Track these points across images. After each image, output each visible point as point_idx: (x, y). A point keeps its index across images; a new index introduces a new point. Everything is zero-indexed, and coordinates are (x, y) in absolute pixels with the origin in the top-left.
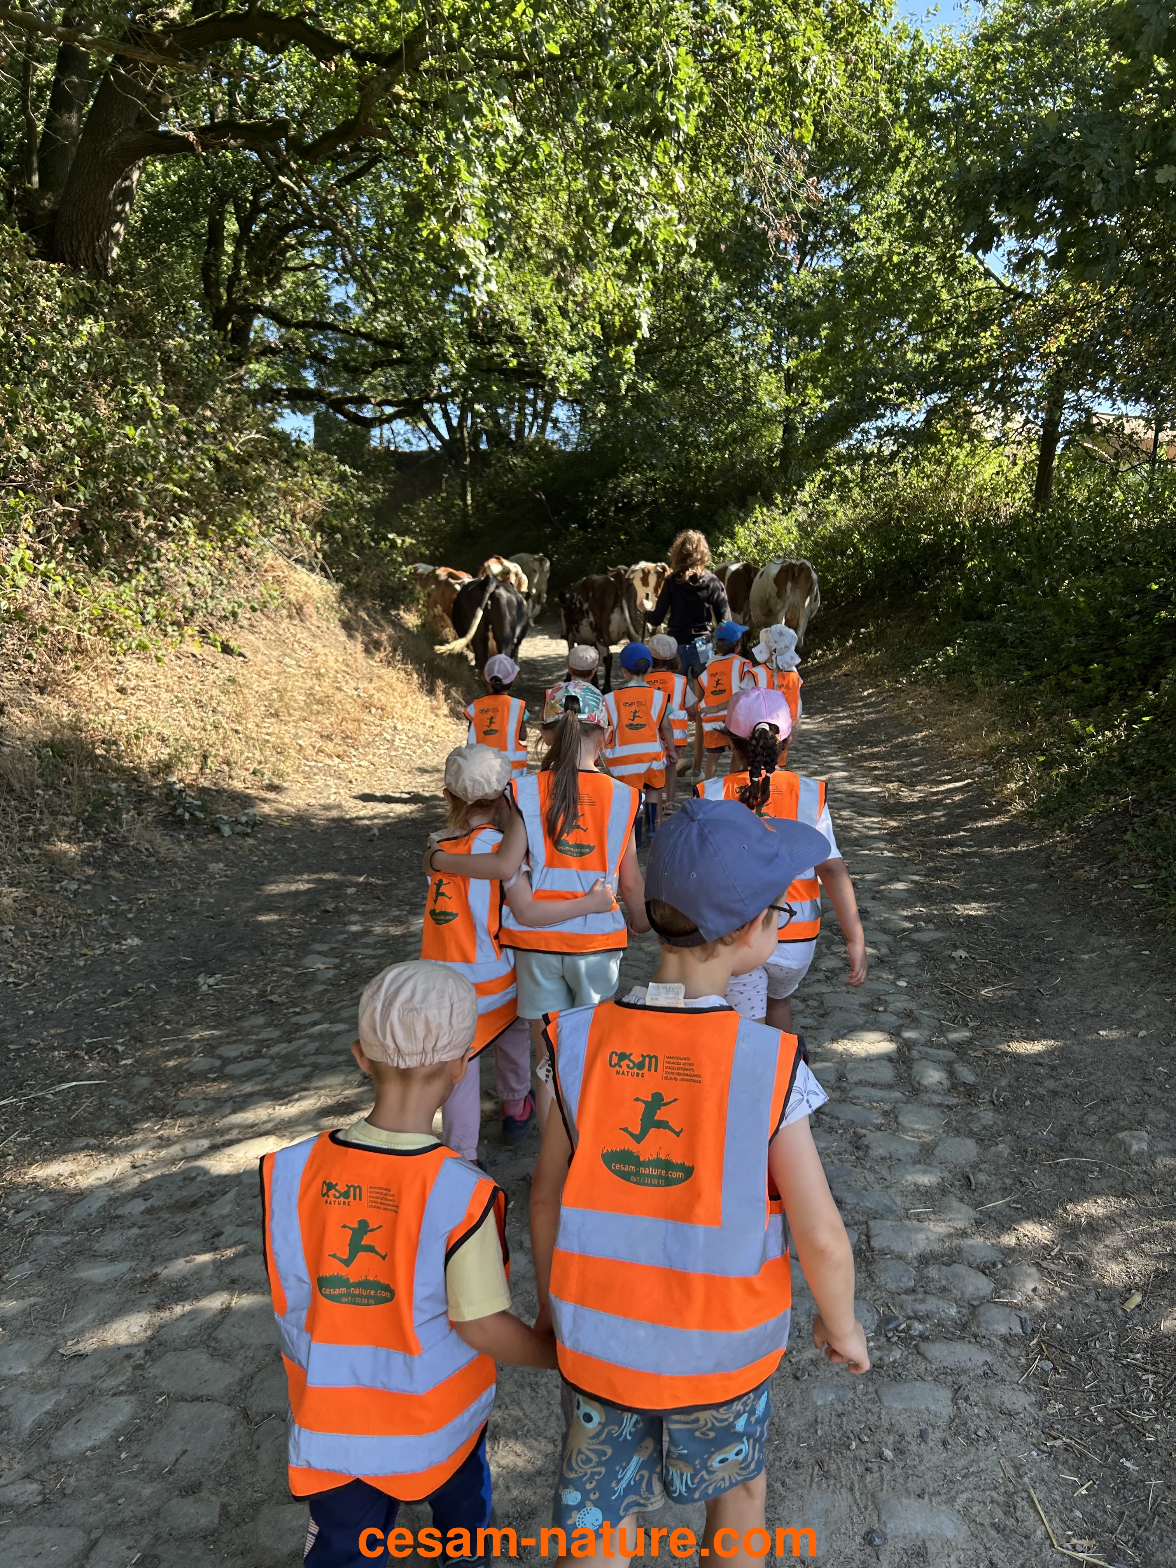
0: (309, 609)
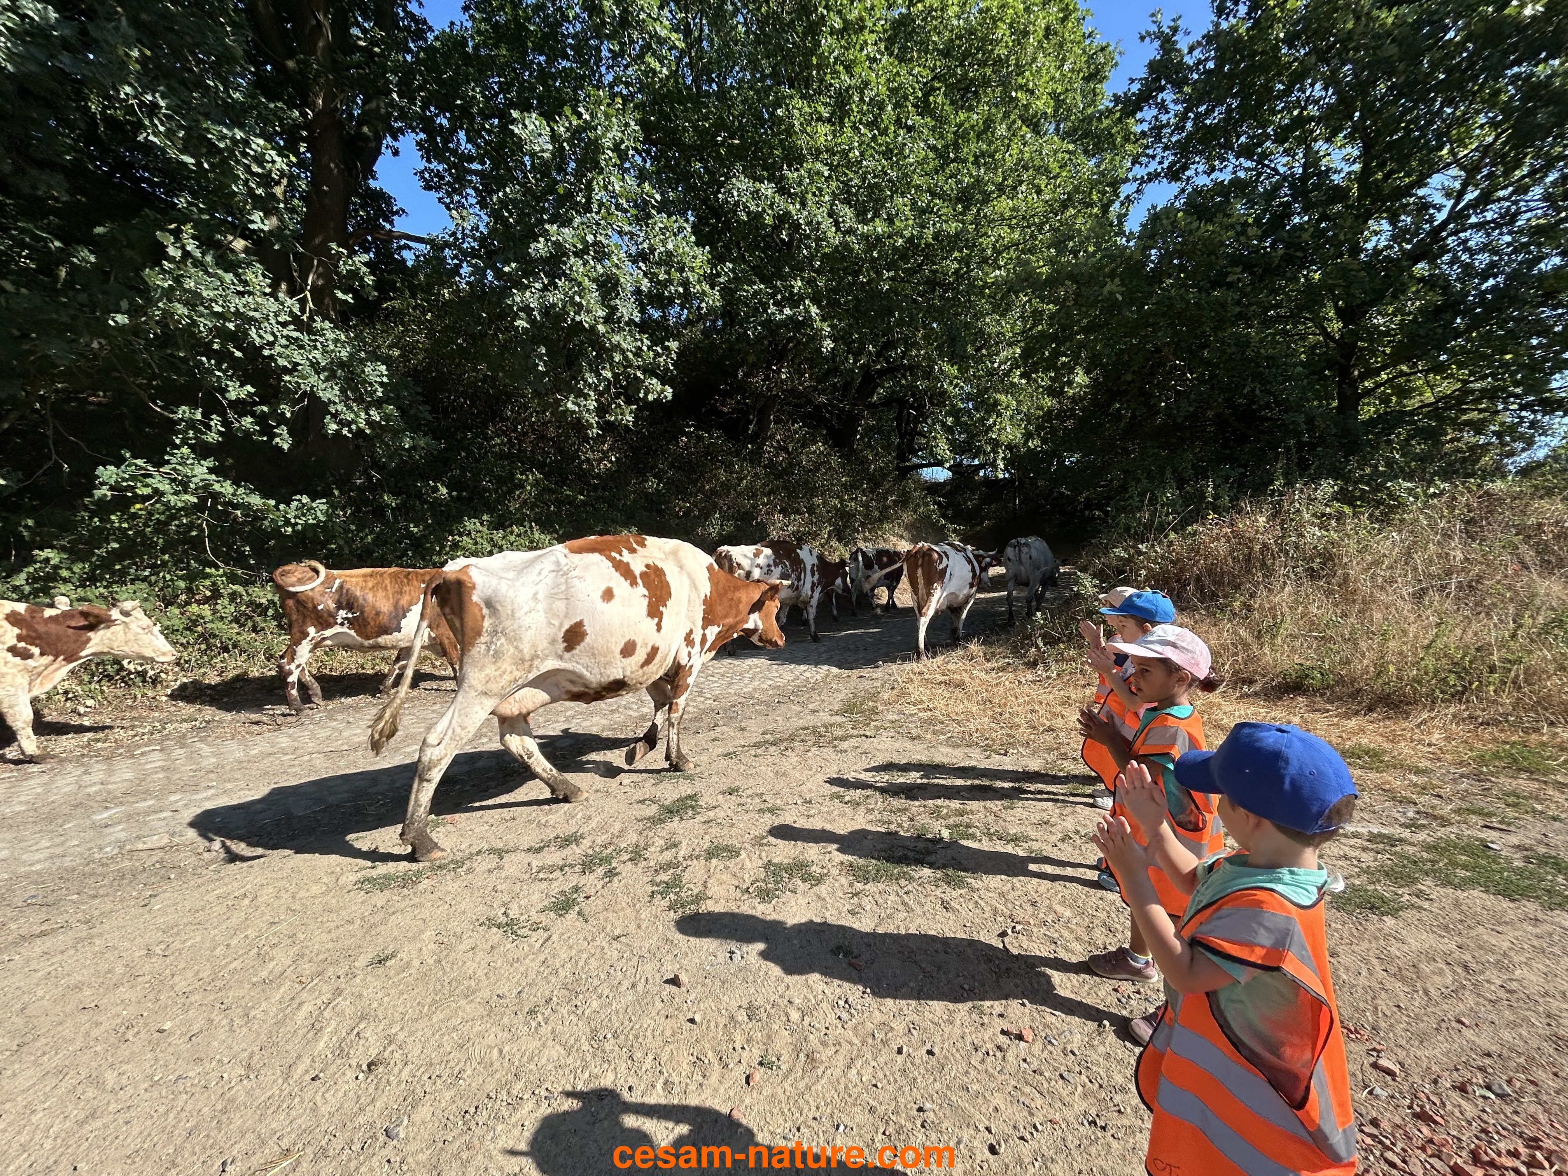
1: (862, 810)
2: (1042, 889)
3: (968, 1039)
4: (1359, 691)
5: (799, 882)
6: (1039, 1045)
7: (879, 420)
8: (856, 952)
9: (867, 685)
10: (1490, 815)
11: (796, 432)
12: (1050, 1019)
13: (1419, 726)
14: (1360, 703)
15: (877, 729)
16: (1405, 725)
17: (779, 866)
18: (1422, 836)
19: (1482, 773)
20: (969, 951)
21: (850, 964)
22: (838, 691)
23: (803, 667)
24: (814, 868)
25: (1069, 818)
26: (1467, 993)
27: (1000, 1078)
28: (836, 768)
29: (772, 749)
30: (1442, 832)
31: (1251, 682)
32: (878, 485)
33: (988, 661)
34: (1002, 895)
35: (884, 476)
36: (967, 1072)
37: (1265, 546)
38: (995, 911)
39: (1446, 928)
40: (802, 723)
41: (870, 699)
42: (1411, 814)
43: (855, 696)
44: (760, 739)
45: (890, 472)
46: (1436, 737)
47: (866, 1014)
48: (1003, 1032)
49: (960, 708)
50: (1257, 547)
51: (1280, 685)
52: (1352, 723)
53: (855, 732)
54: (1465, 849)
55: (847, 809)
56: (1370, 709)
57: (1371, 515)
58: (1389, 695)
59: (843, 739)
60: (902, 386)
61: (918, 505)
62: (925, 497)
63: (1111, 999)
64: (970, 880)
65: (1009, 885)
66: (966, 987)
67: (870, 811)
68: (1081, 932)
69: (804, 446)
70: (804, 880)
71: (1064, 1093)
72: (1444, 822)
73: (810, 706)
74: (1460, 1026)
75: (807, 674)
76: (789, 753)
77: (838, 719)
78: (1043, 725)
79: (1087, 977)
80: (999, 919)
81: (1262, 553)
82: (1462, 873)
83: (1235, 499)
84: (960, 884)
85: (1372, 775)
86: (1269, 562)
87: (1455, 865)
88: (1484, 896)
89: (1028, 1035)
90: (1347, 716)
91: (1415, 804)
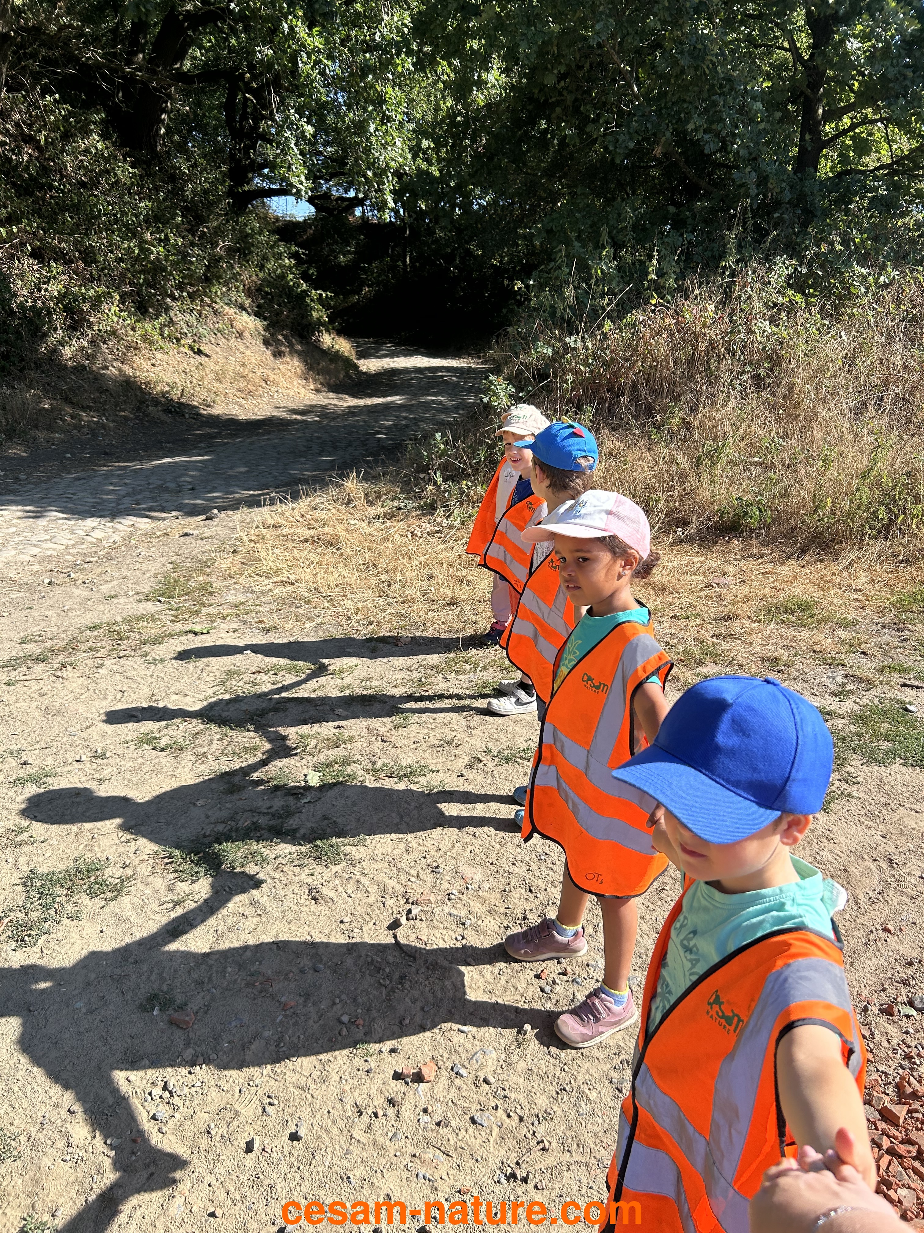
0: (246, 334)
1: (187, 757)
2: (445, 845)
3: (349, 1100)
4: (794, 529)
5: (85, 899)
6: (444, 1081)
7: (199, 104)
8: (179, 999)
9: (196, 548)
10: (907, 670)
11: (48, 110)
12: (459, 1039)
13: (846, 568)
14: (794, 544)
15: (212, 618)
16: (835, 568)
17: (50, 878)
18: (849, 705)
19: (901, 620)
20: (349, 961)
21: (172, 1023)
22: (150, 559)
23: (91, 522)
24: (107, 872)
25: (477, 732)
26: (892, 892)
27: (392, 1148)
28: (147, 692)
29: (39, 668)
30: (867, 697)
31: (685, 523)
32: (201, 220)
33: (371, 503)
34: (392, 863)
35: (210, 205)
36: (348, 1152)
37: (711, 343)
38: (384, 890)
39: (872, 816)
40: (90, 619)
41: (200, 572)
42: (839, 679)
43: (176, 567)
44: (17, 651)
45: (220, 199)
46: (862, 581)
47: (198, 1099)
48: (397, 1076)
49: (332, 580)
50: (704, 345)
51: (715, 527)
52: (786, 569)
53: (178, 627)
54: (886, 715)
55: (164, 759)
56: (803, 552)
57: (822, 308)
58: (822, 533)
59: (157, 640)
60: (231, 50)
61: (265, 259)
62: (276, 245)
63: (533, 991)
64: (348, 849)
65: (402, 846)
66: (345, 1019)
67: (201, 757)
68: (494, 898)
69: (67, 136)
70: (93, 895)
71: (476, 1143)
72: (869, 684)
73: (105, 589)
74: (886, 934)
75: (98, 534)
76: (68, 672)
77: (150, 607)
78: (445, 597)
79: (503, 965)
80: (389, 902)
81: (707, 352)
82: (885, 745)
83: (681, 277)
84: (336, 857)
85: (806, 634)
86: (714, 365)
87: (878, 735)
88: (903, 769)
89: (428, 1072)
90: (780, 561)
91: (844, 665)
